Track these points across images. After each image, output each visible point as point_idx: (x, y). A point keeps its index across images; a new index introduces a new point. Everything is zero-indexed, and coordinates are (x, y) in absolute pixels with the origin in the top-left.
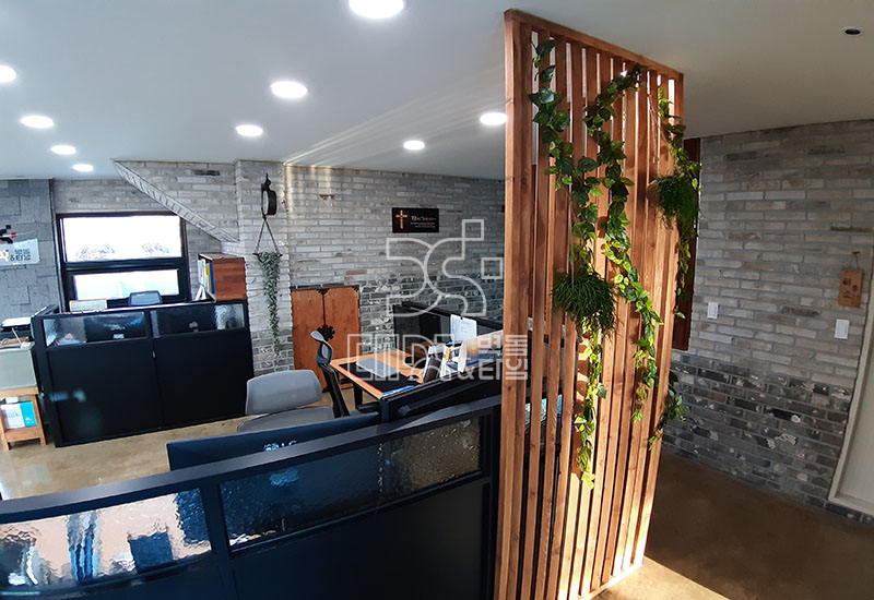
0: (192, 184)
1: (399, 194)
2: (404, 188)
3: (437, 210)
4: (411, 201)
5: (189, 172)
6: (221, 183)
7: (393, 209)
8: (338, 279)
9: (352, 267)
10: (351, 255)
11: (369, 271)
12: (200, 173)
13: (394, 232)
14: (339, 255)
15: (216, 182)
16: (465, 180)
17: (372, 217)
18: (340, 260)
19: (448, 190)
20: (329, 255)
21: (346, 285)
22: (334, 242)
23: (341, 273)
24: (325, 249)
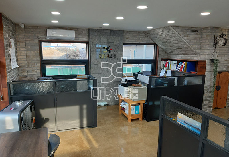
0: (190, 35)
5: (190, 30)
6: (198, 34)
8: (225, 69)
12: (193, 31)
14: (226, 60)
15: (197, 34)
18: (226, 62)
20: (223, 60)
21: (226, 71)
22: (225, 56)
23: (226, 67)
24: (223, 58)
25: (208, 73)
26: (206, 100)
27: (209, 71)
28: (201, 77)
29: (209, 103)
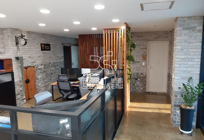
1: (42, 40)
2: (43, 38)
3: (50, 44)
4: (44, 42)
7: (41, 44)
8: (30, 65)
9: (33, 61)
10: (32, 57)
11: (37, 62)
13: (41, 50)
14: (30, 57)
16: (55, 36)
17: (36, 46)
18: (30, 59)
19: (52, 39)
20: (27, 57)
21: (32, 66)
22: (28, 53)
23: (30, 63)
24: (26, 55)
25: (16, 69)
26: (19, 94)
27: (16, 68)
28: (10, 74)
29: (21, 96)
